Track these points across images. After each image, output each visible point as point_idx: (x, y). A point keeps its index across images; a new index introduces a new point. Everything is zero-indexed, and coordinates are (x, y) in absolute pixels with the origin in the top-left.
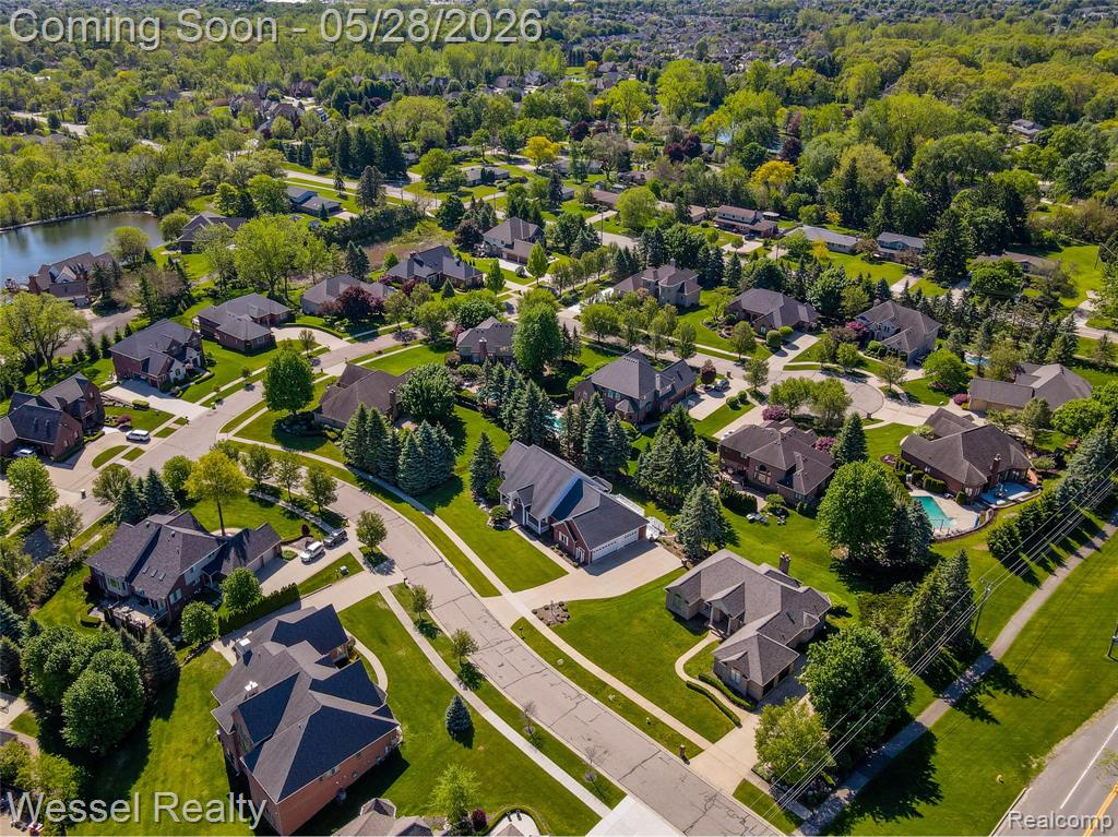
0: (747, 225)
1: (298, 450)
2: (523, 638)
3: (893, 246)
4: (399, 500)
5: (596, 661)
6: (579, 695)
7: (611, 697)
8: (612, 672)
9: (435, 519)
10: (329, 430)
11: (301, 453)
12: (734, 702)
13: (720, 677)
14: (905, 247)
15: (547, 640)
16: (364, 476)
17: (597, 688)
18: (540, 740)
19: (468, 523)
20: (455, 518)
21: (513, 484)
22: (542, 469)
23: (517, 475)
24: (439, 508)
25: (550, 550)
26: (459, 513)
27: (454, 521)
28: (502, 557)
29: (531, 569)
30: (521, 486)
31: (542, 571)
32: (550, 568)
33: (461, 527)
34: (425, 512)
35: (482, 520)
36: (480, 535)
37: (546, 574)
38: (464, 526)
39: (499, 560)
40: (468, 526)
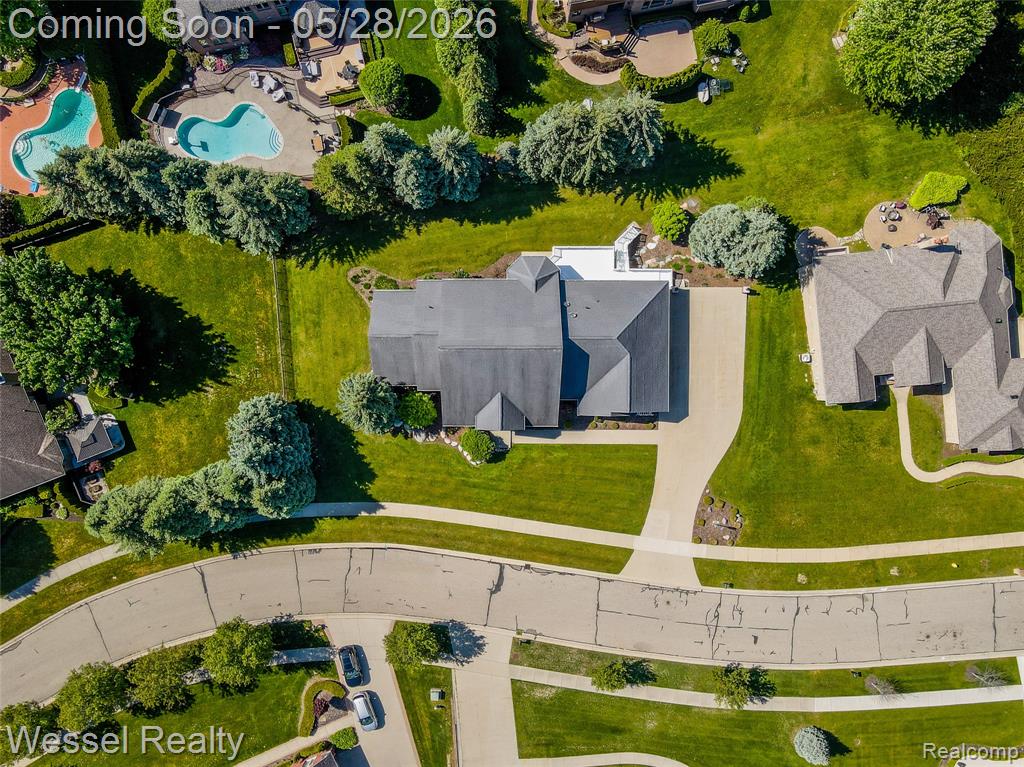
2: (731, 586)
5: (833, 544)
6: (863, 597)
7: (894, 572)
8: (861, 540)
9: (391, 510)
15: (757, 565)
17: (872, 574)
18: (899, 681)
19: (444, 482)
20: (414, 487)
21: (464, 408)
22: (495, 370)
23: (459, 395)
24: (372, 489)
25: (595, 432)
26: (408, 474)
27: (420, 491)
28: (558, 496)
29: (615, 483)
30: (482, 406)
31: (628, 474)
32: (630, 459)
33: (441, 494)
34: (365, 510)
35: (454, 462)
36: (486, 488)
37: (638, 474)
38: (444, 489)
39: (562, 505)
40: (452, 486)
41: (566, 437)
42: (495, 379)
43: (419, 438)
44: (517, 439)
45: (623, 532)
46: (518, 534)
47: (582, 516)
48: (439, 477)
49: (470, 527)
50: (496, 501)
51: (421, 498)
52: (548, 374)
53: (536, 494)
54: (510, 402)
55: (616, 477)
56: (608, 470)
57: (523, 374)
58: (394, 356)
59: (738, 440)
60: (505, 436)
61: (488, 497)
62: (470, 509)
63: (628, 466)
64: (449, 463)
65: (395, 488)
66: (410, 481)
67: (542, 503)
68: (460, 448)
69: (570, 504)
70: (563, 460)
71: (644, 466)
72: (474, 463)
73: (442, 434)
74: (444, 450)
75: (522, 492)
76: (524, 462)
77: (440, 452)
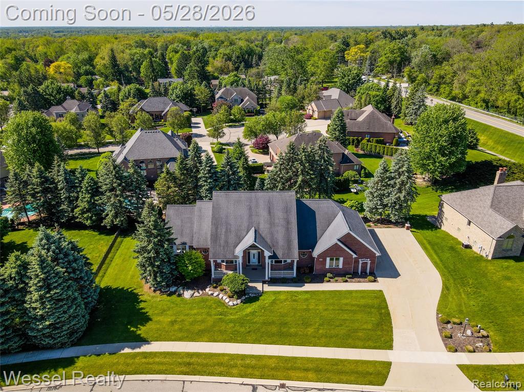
19: (203, 321)
20: (176, 327)
21: (226, 242)
22: (250, 209)
23: (224, 230)
24: (142, 331)
25: (329, 284)
26: (173, 318)
27: (181, 330)
28: (306, 324)
29: (354, 312)
30: (240, 240)
31: (365, 306)
32: (363, 297)
33: (199, 331)
34: (128, 347)
35: (214, 306)
36: (241, 322)
37: (373, 307)
38: (203, 327)
39: (311, 330)
40: (210, 323)
41: (309, 287)
42: (250, 216)
43: (187, 294)
44: (267, 288)
45: (375, 348)
46: (270, 357)
47: (331, 337)
48: (199, 318)
49: (224, 355)
50: (249, 332)
51: (180, 335)
52: (287, 212)
53: (286, 324)
54: (261, 235)
55: (354, 308)
56: (346, 304)
57: (270, 212)
58: (182, 220)
59: (446, 288)
60: (259, 286)
61: (243, 330)
62: (225, 341)
63: (363, 302)
64: (210, 307)
65: (158, 330)
66: (173, 323)
67: (292, 330)
68: (221, 296)
69: (318, 329)
70: (307, 300)
71: (376, 302)
72: (231, 303)
73: (207, 290)
74: (207, 300)
75: (273, 323)
76: (274, 303)
77: (204, 301)
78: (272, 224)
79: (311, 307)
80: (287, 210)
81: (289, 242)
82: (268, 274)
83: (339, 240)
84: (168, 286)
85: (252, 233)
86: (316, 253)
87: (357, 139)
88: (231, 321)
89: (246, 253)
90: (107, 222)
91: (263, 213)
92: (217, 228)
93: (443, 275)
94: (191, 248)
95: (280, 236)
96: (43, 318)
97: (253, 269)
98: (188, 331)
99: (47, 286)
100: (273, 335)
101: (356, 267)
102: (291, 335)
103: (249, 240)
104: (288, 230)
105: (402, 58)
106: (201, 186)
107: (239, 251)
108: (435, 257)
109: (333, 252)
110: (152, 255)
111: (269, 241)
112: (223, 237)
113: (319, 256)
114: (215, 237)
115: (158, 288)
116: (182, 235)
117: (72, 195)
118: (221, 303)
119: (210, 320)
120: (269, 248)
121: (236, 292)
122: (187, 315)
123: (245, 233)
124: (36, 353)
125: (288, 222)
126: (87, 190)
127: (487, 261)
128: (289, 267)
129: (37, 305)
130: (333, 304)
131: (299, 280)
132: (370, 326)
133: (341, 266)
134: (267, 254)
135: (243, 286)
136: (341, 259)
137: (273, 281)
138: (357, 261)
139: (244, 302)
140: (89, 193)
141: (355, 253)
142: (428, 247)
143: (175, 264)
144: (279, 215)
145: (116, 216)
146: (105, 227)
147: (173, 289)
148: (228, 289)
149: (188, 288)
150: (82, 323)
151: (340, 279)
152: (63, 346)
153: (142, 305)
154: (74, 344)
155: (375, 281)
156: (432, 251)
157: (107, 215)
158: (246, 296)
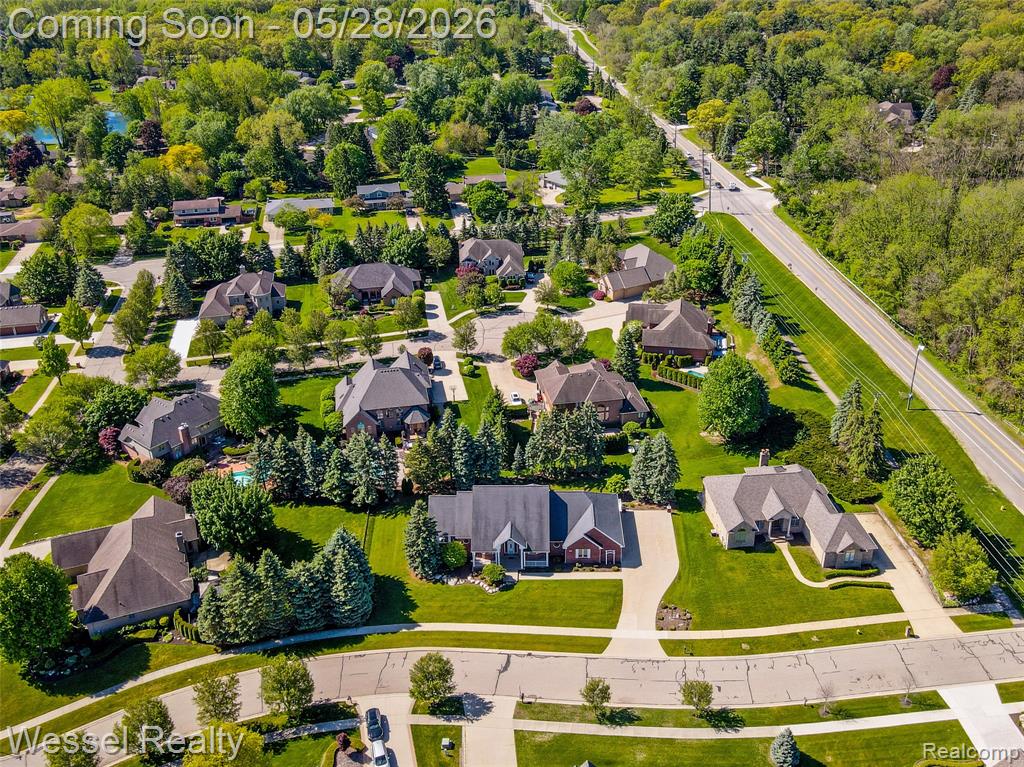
0: (215, 216)
1: (125, 681)
3: (373, 197)
4: (359, 639)
6: (797, 656)
7: (815, 640)
9: (426, 627)
10: (134, 631)
11: (130, 685)
12: (865, 576)
13: (833, 567)
14: (385, 195)
16: (269, 645)
17: (799, 642)
19: (468, 606)
20: (445, 611)
21: (486, 536)
22: (507, 503)
23: (483, 525)
24: (413, 615)
25: (577, 573)
26: (442, 604)
27: (450, 614)
28: (552, 609)
29: (593, 599)
30: (498, 533)
31: (603, 594)
32: (603, 586)
33: (466, 614)
34: (405, 628)
35: (476, 593)
36: (499, 607)
37: (610, 594)
38: (468, 611)
39: (555, 614)
40: (473, 608)
41: (557, 576)
42: (507, 510)
43: (452, 582)
44: (522, 578)
45: (603, 627)
47: (571, 619)
48: (464, 603)
52: (540, 507)
53: (536, 608)
54: (516, 530)
55: (594, 595)
56: (588, 592)
57: (525, 507)
58: (443, 511)
59: (679, 577)
60: (514, 575)
61: (500, 613)
62: (485, 622)
63: (603, 590)
64: (472, 594)
65: (430, 613)
66: (442, 608)
67: (541, 614)
68: (481, 584)
69: (562, 613)
70: (555, 588)
71: (614, 590)
72: (490, 591)
73: (469, 578)
74: (470, 588)
75: (524, 608)
76: (527, 590)
77: (467, 588)
78: (527, 518)
79: (558, 594)
80: (540, 505)
81: (541, 535)
82: (523, 563)
83: (586, 534)
84: (434, 574)
85: (508, 526)
86: (566, 546)
87: (657, 357)
88: (491, 606)
89: (504, 546)
90: (357, 500)
91: (519, 508)
92: (477, 523)
93: (681, 564)
94: (453, 538)
95: (534, 530)
96: (344, 603)
97: (509, 558)
98: (456, 614)
99: (348, 578)
100: (525, 618)
101: (603, 558)
102: (538, 618)
103: (505, 535)
104: (541, 523)
105: (777, 145)
106: (456, 459)
107: (497, 544)
108: (683, 545)
109: (581, 544)
110: (421, 548)
111: (524, 534)
112: (483, 530)
113: (569, 548)
114: (476, 530)
115: (426, 577)
116: (444, 527)
117: (318, 469)
118: (481, 591)
119: (474, 606)
120: (524, 541)
121: (493, 582)
122: (453, 601)
123: (502, 527)
124: (336, 631)
125: (541, 517)
126: (336, 466)
127: (724, 551)
128: (542, 557)
129: (342, 594)
130: (577, 592)
131: (550, 570)
132: (603, 611)
133: (589, 557)
134: (522, 547)
135: (501, 577)
136: (589, 550)
137: (528, 570)
138: (603, 552)
139: (501, 590)
140: (338, 469)
141: (601, 546)
142: (682, 533)
143: (440, 555)
144: (533, 510)
145: (368, 493)
146: (356, 505)
147: (438, 577)
148: (488, 579)
149: (453, 577)
150: (369, 607)
151: (587, 568)
152: (357, 626)
153: (409, 593)
154: (365, 625)
155: (618, 570)
156: (682, 539)
157: (358, 492)
158: (505, 585)
